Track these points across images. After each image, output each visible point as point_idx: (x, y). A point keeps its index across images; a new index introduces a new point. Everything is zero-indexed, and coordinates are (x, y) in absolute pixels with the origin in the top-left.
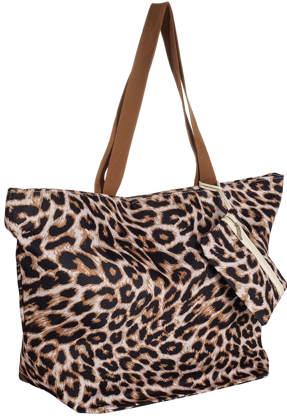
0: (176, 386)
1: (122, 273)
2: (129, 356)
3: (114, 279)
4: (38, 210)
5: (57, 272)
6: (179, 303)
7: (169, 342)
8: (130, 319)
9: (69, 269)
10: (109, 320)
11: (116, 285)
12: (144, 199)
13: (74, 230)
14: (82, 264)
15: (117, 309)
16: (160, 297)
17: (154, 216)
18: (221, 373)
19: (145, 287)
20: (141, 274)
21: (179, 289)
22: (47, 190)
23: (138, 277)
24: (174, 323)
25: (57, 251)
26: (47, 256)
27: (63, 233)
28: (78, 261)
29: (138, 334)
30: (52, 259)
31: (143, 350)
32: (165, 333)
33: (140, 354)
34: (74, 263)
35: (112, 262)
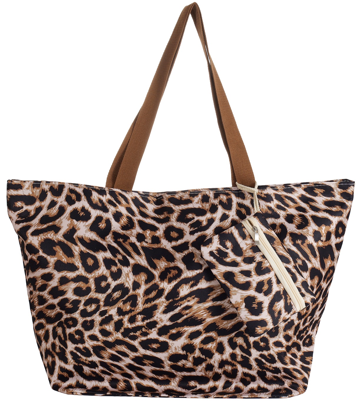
0: (173, 386)
1: (100, 264)
2: (102, 345)
3: (89, 269)
4: (36, 200)
5: (38, 257)
6: (163, 301)
7: (151, 339)
8: (104, 310)
9: (48, 255)
10: (81, 307)
11: (92, 274)
12: (167, 196)
13: (62, 220)
14: (61, 252)
15: (90, 298)
16: (139, 292)
17: (171, 213)
18: (236, 384)
19: (123, 280)
20: (123, 267)
21: (162, 287)
22: (47, 182)
23: (117, 270)
24: (156, 320)
25: (41, 237)
26: (31, 241)
27: (51, 222)
28: (58, 249)
29: (113, 325)
30: (35, 245)
31: (118, 342)
32: (146, 329)
33: (116, 345)
34: (54, 250)
35: (92, 253)
